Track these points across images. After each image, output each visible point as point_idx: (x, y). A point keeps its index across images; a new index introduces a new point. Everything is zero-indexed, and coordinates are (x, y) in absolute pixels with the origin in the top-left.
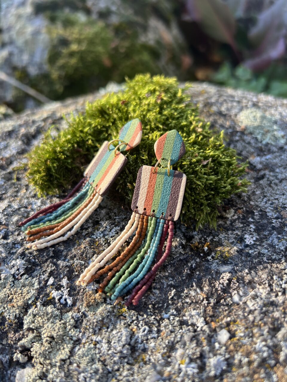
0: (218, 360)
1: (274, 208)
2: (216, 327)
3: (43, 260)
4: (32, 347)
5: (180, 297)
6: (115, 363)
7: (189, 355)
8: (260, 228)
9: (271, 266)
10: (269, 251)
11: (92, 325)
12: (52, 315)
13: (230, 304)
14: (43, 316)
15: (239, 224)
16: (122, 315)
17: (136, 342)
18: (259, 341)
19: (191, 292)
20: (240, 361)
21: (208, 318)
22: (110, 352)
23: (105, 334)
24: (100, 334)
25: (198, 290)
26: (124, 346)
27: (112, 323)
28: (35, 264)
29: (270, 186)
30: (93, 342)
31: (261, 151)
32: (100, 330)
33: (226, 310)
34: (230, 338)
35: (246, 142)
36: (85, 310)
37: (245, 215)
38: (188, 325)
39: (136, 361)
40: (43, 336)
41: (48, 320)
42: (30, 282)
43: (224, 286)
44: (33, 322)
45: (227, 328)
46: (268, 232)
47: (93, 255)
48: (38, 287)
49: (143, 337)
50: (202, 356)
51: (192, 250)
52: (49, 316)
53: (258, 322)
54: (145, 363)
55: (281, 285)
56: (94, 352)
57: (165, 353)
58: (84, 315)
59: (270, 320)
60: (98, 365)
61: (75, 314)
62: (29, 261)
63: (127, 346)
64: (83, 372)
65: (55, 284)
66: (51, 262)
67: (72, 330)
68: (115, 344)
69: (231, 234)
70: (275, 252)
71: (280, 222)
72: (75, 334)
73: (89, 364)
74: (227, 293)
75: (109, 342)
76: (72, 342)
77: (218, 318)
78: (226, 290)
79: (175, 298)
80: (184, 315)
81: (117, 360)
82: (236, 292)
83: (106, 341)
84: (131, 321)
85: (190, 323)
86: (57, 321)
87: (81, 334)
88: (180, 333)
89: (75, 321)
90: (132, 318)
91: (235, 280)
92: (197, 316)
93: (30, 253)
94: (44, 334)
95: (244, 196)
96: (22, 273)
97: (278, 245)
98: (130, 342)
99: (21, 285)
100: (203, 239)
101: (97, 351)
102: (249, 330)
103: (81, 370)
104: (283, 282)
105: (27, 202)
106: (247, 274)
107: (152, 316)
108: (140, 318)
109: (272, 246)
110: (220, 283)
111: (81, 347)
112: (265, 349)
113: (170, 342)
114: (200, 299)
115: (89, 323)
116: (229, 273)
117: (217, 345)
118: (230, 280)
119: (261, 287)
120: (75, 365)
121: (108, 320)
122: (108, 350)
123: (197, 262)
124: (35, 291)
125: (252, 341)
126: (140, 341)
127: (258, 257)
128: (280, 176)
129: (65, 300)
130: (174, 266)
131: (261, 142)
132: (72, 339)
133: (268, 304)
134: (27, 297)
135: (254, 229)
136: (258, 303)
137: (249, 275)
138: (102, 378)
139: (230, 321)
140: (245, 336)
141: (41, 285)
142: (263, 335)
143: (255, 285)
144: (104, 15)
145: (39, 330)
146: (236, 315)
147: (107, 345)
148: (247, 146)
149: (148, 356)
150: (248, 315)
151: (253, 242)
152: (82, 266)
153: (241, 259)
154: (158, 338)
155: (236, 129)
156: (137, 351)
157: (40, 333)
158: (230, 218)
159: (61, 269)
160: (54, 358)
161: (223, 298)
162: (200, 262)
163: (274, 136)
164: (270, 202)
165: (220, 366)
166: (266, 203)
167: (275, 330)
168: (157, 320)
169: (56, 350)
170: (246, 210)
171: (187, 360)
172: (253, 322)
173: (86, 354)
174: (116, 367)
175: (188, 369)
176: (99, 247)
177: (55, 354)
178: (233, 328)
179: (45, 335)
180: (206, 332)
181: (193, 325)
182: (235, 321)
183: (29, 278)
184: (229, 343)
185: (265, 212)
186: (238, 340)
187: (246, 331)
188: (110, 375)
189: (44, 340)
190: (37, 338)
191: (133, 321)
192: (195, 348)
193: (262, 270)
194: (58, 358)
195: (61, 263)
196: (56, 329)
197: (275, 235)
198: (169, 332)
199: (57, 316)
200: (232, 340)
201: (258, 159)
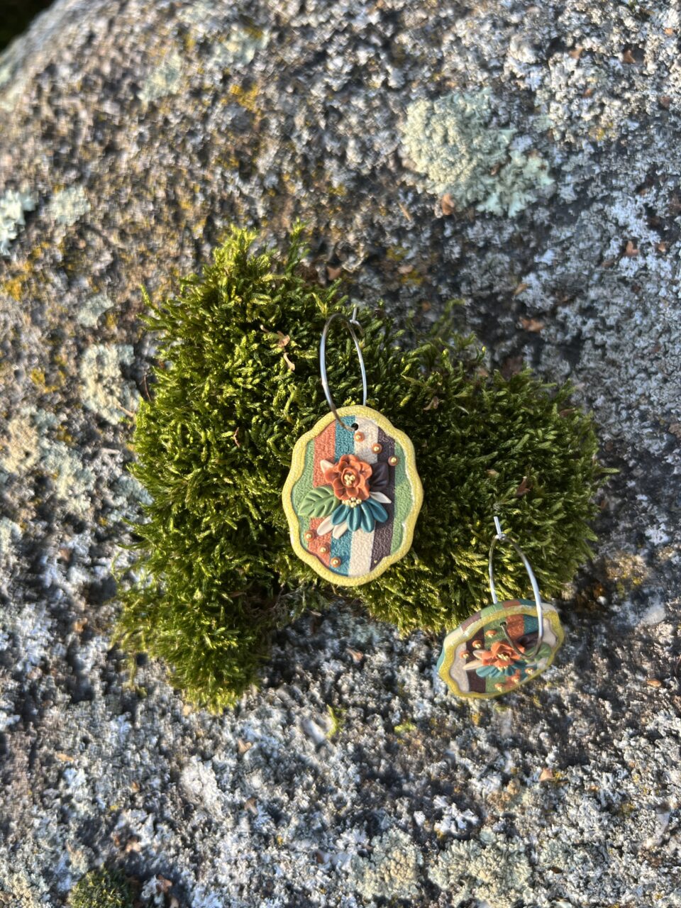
1: (652, 426)
19: (629, 686)
25: (640, 677)
35: (481, 245)
41: (468, 860)
42: (391, 840)
44: (449, 875)
48: (409, 836)
49: (611, 787)
58: (510, 817)
60: (580, 854)
61: (494, 826)
65: (430, 815)
66: (392, 798)
67: (510, 845)
68: (586, 824)
72: (518, 845)
73: (569, 860)
75: (574, 825)
76: (523, 855)
83: (569, 826)
84: (579, 780)
85: (662, 733)
87: (525, 838)
88: (658, 753)
89: (503, 832)
90: (577, 775)
96: (367, 842)
98: (602, 807)
99: (383, 855)
107: (601, 755)
108: (588, 768)
110: (662, 645)
111: (540, 850)
113: (655, 773)
116: (667, 622)
118: (674, 633)
123: (605, 633)
124: (411, 846)
126: (610, 794)
129: (464, 820)
132: (520, 853)
134: (412, 862)
135: (648, 501)
141: (410, 831)
155: (432, 213)
164: (637, 413)
166: (630, 418)
168: (611, 754)
183: (384, 837)
185: (644, 449)
191: (582, 779)
194: (521, 880)
196: (491, 861)
198: (643, 761)
201: (533, 281)
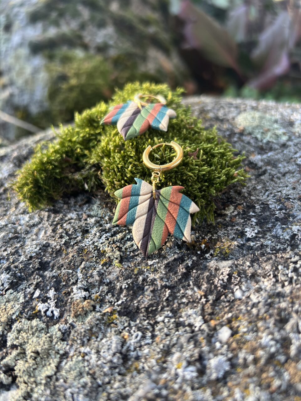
0: (220, 360)
1: (277, 200)
2: (216, 325)
3: (29, 273)
4: (16, 365)
5: (175, 298)
6: (105, 375)
7: (186, 358)
8: (263, 221)
9: (276, 257)
10: (272, 242)
11: (80, 335)
12: (37, 328)
13: (231, 300)
14: (27, 331)
15: (240, 220)
16: (113, 323)
17: (128, 350)
18: (264, 335)
19: (187, 291)
20: (245, 359)
21: (207, 316)
22: (99, 362)
23: (94, 344)
24: (89, 344)
25: (196, 289)
26: (114, 354)
27: (102, 333)
28: (21, 279)
29: (272, 180)
30: (81, 354)
31: (262, 150)
32: (89, 340)
33: (227, 307)
34: (232, 335)
35: (246, 142)
36: (73, 321)
37: (246, 210)
38: (184, 326)
39: (129, 370)
40: (27, 353)
41: (33, 334)
42: (15, 297)
43: (224, 282)
44: (17, 338)
45: (228, 325)
46: (272, 224)
47: (81, 263)
48: (24, 301)
49: (136, 343)
50: (201, 358)
51: (188, 249)
52: (34, 330)
53: (263, 315)
54: (139, 372)
55: (287, 275)
56: (83, 365)
57: (160, 359)
58: (72, 326)
59: (276, 311)
60: (87, 379)
61: (62, 326)
62: (14, 275)
63: (118, 355)
64: (70, 387)
65: (42, 296)
66: (37, 274)
67: (59, 343)
68: (105, 353)
69: (231, 230)
70: (280, 243)
71: (284, 213)
72: (62, 347)
73: (77, 378)
74: (228, 290)
75: (98, 352)
76: (59, 356)
77: (218, 315)
78: (227, 286)
79: (170, 299)
80: (181, 317)
81: (107, 370)
82: (237, 287)
83: (95, 351)
84: (122, 328)
85: (187, 324)
86: (43, 335)
87: (68, 346)
88: (176, 335)
89: (62, 333)
90: (124, 324)
91: (235, 275)
92: (194, 316)
93: (16, 267)
94: (28, 350)
95: (245, 192)
96: (7, 288)
97: (282, 235)
98: (121, 350)
99: (5, 300)
100: (201, 238)
101: (86, 364)
102: (253, 324)
103: (67, 385)
104: (290, 271)
105: (15, 218)
106: (249, 267)
107: (145, 320)
108: (132, 323)
109: (276, 237)
110: (219, 279)
111: (69, 360)
112: (273, 343)
113: (166, 346)
114: (197, 298)
115: (76, 334)
116: (229, 267)
117: (218, 345)
118: (230, 276)
119: (266, 280)
120: (62, 381)
121: (98, 329)
122: (97, 361)
123: (194, 260)
124: (19, 305)
125: (257, 336)
126: (132, 348)
127: (261, 249)
128: (282, 170)
129: (52, 312)
130: (169, 267)
131: (262, 141)
132: (58, 353)
133: (274, 295)
134: (11, 312)
135: (256, 222)
136: (262, 295)
137: (251, 268)
138: (91, 392)
139: (232, 317)
140: (248, 332)
141: (27, 299)
142: (268, 328)
143: (259, 278)
144: (102, 49)
145: (24, 347)
146: (238, 310)
147: (96, 356)
148: (247, 145)
149: (141, 364)
150: (252, 308)
151: (254, 235)
152: (70, 274)
153: (242, 253)
154: (152, 344)
155: (234, 131)
156: (129, 360)
157: (24, 350)
158: (229, 215)
159: (47, 281)
160: (40, 375)
161: (224, 294)
162: (197, 261)
163: (275, 134)
164: (272, 195)
165: (222, 367)
166: (268, 196)
167: (282, 321)
168: (150, 324)
169: (41, 366)
170: (247, 205)
171: (184, 363)
172: (258, 315)
173: (74, 368)
174: (107, 380)
175: (186, 373)
176: (88, 254)
177: (40, 371)
178: (235, 324)
179: (30, 351)
180: (205, 331)
181: (190, 325)
182: (237, 317)
183: (14, 293)
184: (231, 340)
185: (267, 204)
186: (242, 336)
187: (249, 325)
188: (100, 389)
189: (28, 357)
190: (21, 355)
191: (125, 328)
192: (193, 349)
193: (266, 261)
194: (44, 375)
195: (48, 274)
196: (41, 343)
197: (279, 225)
198: (164, 336)
199: (43, 329)
200: (234, 337)
201: (259, 157)
